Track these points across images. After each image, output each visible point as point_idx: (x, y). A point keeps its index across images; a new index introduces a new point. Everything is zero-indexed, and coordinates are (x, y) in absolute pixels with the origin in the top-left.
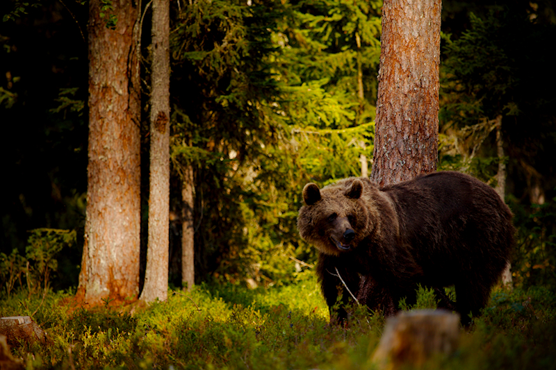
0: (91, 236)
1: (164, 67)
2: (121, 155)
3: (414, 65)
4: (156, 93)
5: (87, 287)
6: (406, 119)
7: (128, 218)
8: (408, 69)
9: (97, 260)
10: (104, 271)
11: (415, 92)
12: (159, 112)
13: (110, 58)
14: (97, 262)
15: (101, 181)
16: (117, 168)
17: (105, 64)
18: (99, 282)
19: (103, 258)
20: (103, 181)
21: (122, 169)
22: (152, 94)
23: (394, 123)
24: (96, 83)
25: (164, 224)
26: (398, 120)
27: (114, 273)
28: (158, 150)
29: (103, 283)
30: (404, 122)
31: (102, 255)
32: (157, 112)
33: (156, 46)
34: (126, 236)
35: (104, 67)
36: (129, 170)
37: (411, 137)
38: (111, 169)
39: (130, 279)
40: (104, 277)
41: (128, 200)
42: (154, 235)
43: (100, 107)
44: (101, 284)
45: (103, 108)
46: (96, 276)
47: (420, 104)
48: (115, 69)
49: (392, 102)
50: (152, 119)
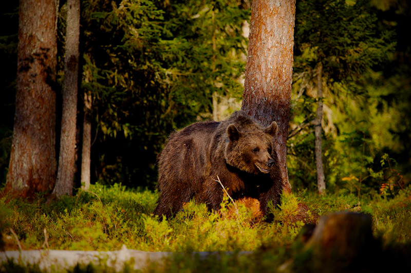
0: (17, 146)
1: (76, 22)
2: (41, 87)
3: (276, 27)
4: (70, 42)
5: (13, 183)
6: (269, 67)
7: (44, 134)
8: (271, 30)
9: (21, 164)
10: (26, 172)
11: (276, 47)
12: (71, 56)
13: (35, 15)
14: (20, 166)
15: (25, 106)
16: (38, 96)
17: (31, 19)
18: (22, 180)
19: (25, 162)
20: (27, 106)
21: (42, 97)
22: (66, 42)
23: (260, 70)
24: (24, 33)
25: (72, 138)
26: (263, 67)
27: (33, 174)
28: (70, 83)
29: (25, 181)
30: (267, 69)
31: (25, 160)
32: (70, 56)
33: (71, 7)
34: (43, 146)
35: (30, 21)
36: (47, 98)
37: (272, 80)
38: (34, 96)
39: (44, 179)
40: (26, 176)
41: (45, 120)
42: (65, 147)
43: (26, 51)
44: (23, 181)
45: (29, 52)
46: (20, 176)
47: (279, 56)
48: (39, 23)
49: (259, 54)
50: (66, 61)
